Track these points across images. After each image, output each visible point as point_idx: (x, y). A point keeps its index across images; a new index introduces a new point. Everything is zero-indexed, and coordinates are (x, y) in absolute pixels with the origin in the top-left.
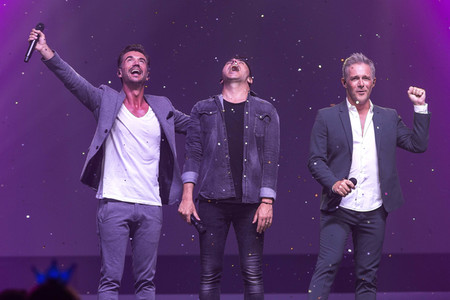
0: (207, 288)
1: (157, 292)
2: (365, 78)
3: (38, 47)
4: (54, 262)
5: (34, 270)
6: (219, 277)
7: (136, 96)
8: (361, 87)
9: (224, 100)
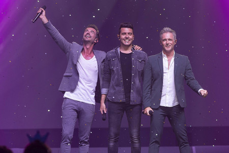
0: (112, 144)
1: (90, 147)
2: (169, 40)
3: (41, 17)
4: (38, 132)
5: (28, 136)
6: (118, 139)
7: (87, 49)
8: (167, 44)
9: (120, 52)
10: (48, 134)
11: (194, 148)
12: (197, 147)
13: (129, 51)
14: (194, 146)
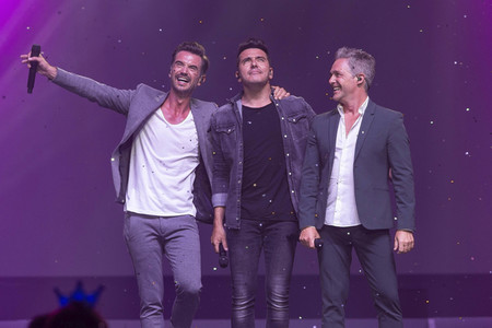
4: (80, 284)
5: (57, 291)
9: (243, 106)
10: (101, 289)
11: (431, 322)
12: (439, 319)
13: (262, 101)
14: (432, 316)
